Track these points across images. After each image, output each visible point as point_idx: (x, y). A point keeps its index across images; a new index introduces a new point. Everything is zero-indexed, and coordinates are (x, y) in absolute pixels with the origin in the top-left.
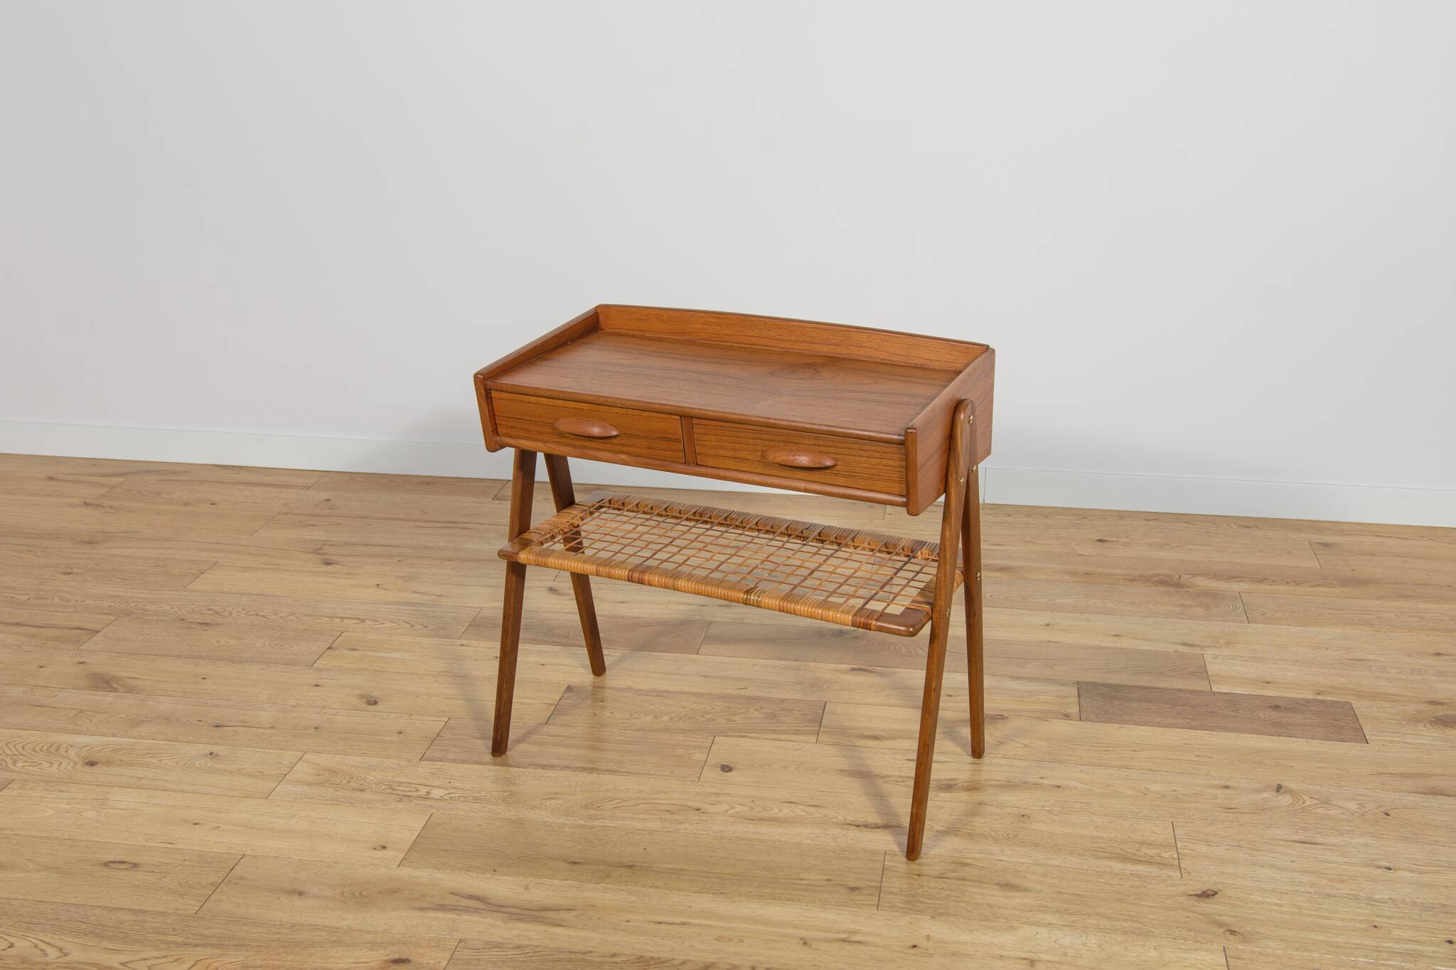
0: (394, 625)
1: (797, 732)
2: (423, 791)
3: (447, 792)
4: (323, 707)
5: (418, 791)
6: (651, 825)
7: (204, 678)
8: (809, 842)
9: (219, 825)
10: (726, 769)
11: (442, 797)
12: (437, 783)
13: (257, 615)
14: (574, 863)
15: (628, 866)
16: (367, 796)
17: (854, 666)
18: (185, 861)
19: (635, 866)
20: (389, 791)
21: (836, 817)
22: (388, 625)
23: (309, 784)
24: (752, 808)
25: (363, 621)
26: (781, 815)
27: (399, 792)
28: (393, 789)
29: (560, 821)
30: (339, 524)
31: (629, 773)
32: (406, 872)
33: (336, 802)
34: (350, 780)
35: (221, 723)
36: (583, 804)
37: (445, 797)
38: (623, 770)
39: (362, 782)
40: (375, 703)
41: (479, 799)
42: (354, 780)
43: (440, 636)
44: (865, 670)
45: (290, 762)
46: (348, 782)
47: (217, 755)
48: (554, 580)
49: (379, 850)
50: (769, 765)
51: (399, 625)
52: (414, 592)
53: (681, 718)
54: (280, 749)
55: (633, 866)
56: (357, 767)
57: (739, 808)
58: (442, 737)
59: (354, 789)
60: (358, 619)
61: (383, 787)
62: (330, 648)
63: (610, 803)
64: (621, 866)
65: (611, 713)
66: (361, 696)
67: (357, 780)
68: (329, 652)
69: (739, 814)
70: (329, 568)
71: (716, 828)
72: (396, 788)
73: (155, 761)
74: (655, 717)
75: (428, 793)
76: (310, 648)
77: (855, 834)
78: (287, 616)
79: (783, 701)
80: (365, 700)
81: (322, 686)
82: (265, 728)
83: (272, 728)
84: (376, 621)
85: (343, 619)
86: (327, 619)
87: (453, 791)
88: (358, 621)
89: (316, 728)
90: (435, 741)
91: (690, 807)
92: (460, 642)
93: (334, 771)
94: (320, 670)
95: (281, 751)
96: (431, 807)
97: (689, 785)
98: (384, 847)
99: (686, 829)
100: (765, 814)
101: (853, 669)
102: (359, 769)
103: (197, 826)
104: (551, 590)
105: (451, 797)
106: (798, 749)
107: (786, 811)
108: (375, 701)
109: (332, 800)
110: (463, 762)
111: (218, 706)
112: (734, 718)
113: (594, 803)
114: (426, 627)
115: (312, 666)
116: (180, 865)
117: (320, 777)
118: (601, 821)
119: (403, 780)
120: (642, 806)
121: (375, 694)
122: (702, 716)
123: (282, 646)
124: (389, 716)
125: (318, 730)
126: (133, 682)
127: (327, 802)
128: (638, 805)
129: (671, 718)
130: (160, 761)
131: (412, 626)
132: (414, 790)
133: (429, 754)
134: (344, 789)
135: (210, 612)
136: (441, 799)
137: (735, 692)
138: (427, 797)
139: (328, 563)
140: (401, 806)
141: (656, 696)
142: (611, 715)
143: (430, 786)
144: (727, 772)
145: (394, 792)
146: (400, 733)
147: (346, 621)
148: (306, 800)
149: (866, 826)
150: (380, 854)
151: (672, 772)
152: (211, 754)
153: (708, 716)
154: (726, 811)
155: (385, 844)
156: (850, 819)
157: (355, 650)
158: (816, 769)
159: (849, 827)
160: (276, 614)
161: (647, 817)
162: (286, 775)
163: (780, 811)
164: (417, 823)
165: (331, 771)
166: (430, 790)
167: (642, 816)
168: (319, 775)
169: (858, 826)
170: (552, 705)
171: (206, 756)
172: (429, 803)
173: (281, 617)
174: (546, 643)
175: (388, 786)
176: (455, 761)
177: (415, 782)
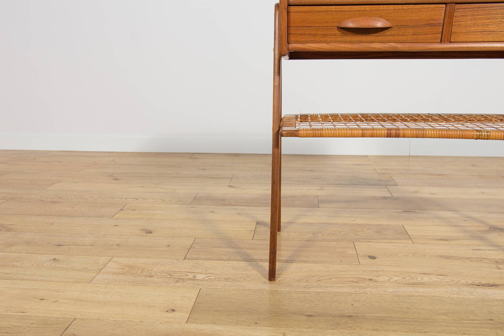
0: (153, 200)
1: (398, 239)
2: (191, 276)
3: (206, 276)
4: (121, 235)
5: (187, 276)
6: (347, 290)
7: (52, 224)
8: (456, 296)
9: (57, 300)
10: (372, 257)
11: (203, 279)
12: (198, 271)
13: (81, 198)
14: (310, 316)
15: (348, 316)
16: (155, 279)
17: (404, 210)
18: (32, 324)
19: (353, 316)
20: (169, 276)
21: (460, 281)
22: (151, 200)
23: (117, 274)
24: (404, 278)
25: (137, 199)
26: (423, 281)
27: (176, 277)
28: (171, 275)
29: (286, 290)
30: (120, 167)
31: (315, 262)
32: (193, 326)
33: (135, 284)
34: (142, 271)
35: (60, 244)
36: (297, 279)
37: (206, 279)
38: (310, 260)
39: (150, 272)
40: (151, 232)
41: (228, 279)
42: (145, 271)
43: (179, 204)
44: (411, 212)
45: (103, 263)
46: (142, 272)
47: (58, 260)
48: (230, 183)
49: (170, 312)
50: (396, 255)
51: (157, 200)
52: (161, 188)
53: (328, 235)
54: (97, 256)
55: (351, 316)
56: (145, 264)
57: (396, 278)
58: (194, 247)
59: (146, 276)
60: (135, 198)
61: (165, 275)
62: (121, 210)
63: (313, 278)
64: (342, 316)
65: (288, 233)
66: (142, 230)
67: (147, 271)
68: (121, 212)
69: (398, 281)
70: (117, 181)
71: (390, 290)
72: (172, 274)
73: (19, 264)
74: (314, 234)
75: (194, 277)
76: (111, 210)
77: (480, 291)
78: (97, 198)
79: (379, 225)
80: (144, 231)
81: (118, 226)
82: (88, 246)
83: (92, 245)
84: (144, 199)
85: (126, 199)
86: (119, 199)
87: (210, 275)
88: (135, 199)
89: (118, 245)
90: (190, 249)
91: (365, 279)
92: (190, 206)
93: (132, 267)
94: (117, 219)
95: (98, 257)
96: (199, 284)
97: (355, 267)
98: (173, 310)
99: (371, 291)
100: (415, 281)
101: (404, 211)
102: (147, 265)
103: (43, 301)
104: (229, 186)
105: (209, 279)
106: (406, 247)
107: (426, 279)
108: (150, 231)
109: (133, 282)
110: (211, 259)
111: (60, 236)
112: (358, 233)
113: (303, 279)
114: (171, 201)
115: (112, 217)
116: (29, 327)
117: (123, 270)
118: (313, 289)
119: (177, 270)
120: (335, 279)
121: (150, 228)
122: (340, 233)
123: (95, 210)
124: (160, 238)
125: (118, 246)
126: (11, 227)
127: (130, 284)
128: (331, 279)
129: (323, 235)
130: (22, 264)
131: (164, 201)
132: (185, 275)
133: (188, 256)
134: (139, 276)
135: (57, 198)
136: (203, 280)
137: (350, 222)
138: (194, 279)
139: (116, 180)
140: (178, 284)
141: (309, 225)
142: (288, 234)
143: (194, 273)
144: (373, 259)
145: (172, 277)
146: (168, 246)
147: (128, 200)
148: (116, 283)
149: (483, 285)
150: (172, 315)
151: (341, 261)
152: (54, 259)
153: (344, 233)
154: (389, 280)
155: (173, 308)
156: (470, 282)
157: (135, 210)
158: (425, 256)
159: (474, 286)
160: (91, 198)
161: (341, 285)
162: (102, 269)
163: (423, 278)
164: (193, 295)
165: (130, 266)
166: (195, 275)
167: (338, 285)
168: (122, 269)
169: (479, 286)
170: (252, 231)
171: (51, 260)
172: (196, 282)
173: (94, 199)
174: (236, 205)
175: (167, 274)
176: (205, 259)
177: (184, 271)
